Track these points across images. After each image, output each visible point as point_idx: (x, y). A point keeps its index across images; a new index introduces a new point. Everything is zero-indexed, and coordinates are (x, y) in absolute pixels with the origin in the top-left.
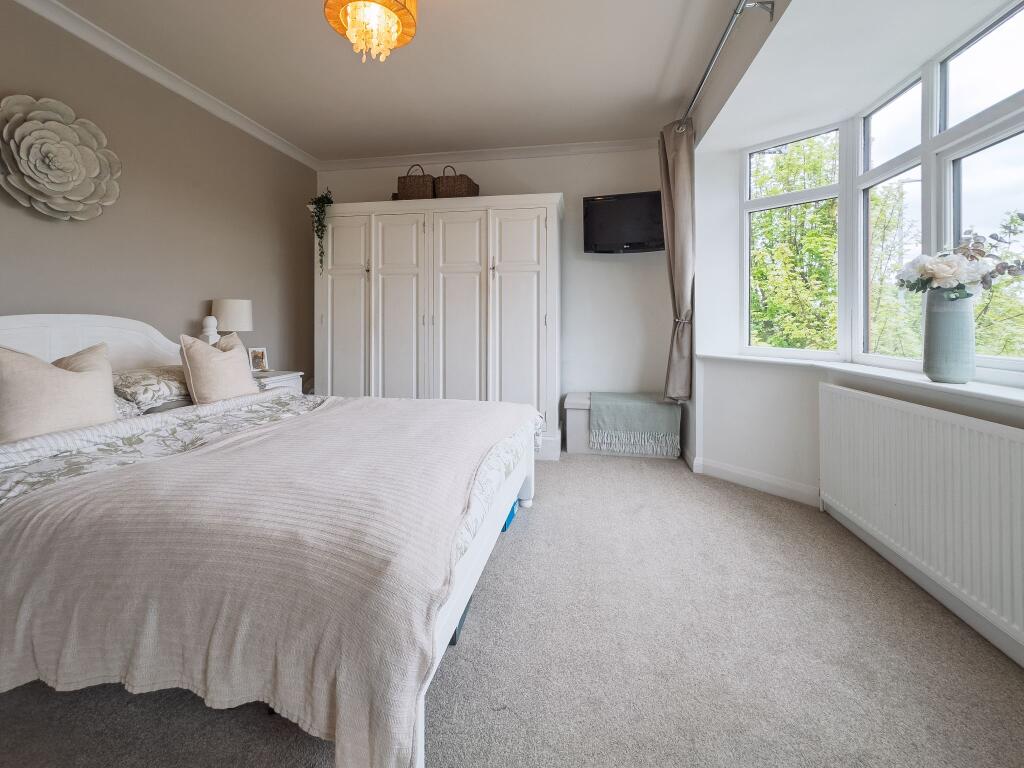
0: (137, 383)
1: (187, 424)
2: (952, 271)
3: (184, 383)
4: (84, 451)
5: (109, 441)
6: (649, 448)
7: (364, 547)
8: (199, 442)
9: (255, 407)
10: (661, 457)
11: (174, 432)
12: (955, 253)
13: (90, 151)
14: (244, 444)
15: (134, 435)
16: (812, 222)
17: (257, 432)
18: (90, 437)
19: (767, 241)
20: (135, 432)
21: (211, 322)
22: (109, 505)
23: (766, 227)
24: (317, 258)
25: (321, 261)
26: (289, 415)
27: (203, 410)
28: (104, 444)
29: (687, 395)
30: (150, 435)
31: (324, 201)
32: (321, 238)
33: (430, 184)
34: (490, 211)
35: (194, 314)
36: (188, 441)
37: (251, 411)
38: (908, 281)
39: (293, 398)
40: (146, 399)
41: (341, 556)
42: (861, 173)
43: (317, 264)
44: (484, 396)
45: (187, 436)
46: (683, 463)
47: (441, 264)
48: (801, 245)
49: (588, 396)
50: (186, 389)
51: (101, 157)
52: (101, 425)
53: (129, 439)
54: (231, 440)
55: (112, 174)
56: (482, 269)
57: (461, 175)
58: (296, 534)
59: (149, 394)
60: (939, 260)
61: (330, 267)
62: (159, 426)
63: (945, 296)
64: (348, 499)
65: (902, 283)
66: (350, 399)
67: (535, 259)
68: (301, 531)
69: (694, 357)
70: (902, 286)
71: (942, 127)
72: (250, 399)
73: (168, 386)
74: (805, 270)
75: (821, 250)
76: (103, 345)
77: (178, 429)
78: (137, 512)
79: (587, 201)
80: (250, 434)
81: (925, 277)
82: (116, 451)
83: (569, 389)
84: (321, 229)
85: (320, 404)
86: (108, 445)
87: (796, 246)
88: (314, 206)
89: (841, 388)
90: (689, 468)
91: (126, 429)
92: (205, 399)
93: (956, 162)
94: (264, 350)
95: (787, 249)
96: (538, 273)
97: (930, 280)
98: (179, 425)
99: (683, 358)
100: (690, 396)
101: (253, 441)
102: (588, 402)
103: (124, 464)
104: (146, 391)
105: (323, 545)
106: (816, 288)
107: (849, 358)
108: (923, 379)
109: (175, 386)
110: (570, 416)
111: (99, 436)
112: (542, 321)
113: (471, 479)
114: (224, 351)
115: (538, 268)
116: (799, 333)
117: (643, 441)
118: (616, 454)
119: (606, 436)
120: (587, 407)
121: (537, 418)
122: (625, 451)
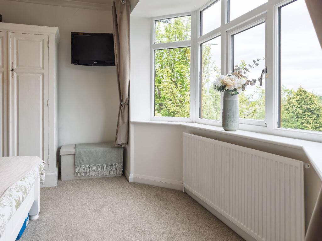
2: (233, 83)
6: (107, 172)
10: (113, 176)
12: (233, 75)
16: (178, 58)
19: (160, 66)
23: (160, 59)
29: (126, 142)
34: (10, 33)
38: (218, 87)
42: (199, 37)
46: (124, 177)
48: (174, 68)
49: (74, 146)
56: (4, 70)
60: (228, 77)
63: (230, 93)
65: (215, 87)
67: (41, 66)
69: (130, 122)
70: (215, 88)
71: (228, 20)
74: (175, 80)
75: (182, 71)
81: (223, 85)
83: (62, 143)
87: (173, 69)
89: (191, 135)
90: (127, 179)
93: (233, 36)
95: (169, 70)
96: (43, 75)
97: (225, 86)
99: (125, 123)
100: (128, 142)
102: (74, 150)
106: (180, 88)
107: (194, 121)
108: (221, 130)
110: (63, 159)
112: (46, 104)
115: (43, 71)
116: (173, 108)
117: (104, 169)
118: (90, 178)
119: (84, 168)
120: (73, 153)
121: (42, 164)
122: (94, 175)
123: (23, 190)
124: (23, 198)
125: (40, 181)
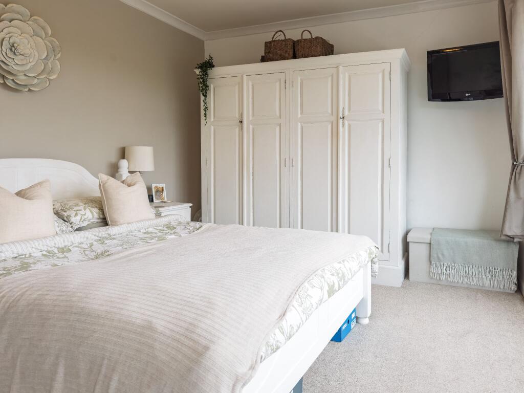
0: (71, 208)
1: (101, 241)
3: (102, 210)
4: (33, 255)
5: (49, 249)
6: (486, 281)
7: (194, 336)
8: (107, 254)
9: (151, 230)
10: (498, 290)
11: (92, 245)
13: (41, 40)
14: (135, 256)
15: (65, 247)
17: (145, 248)
18: (37, 245)
20: (66, 244)
21: (124, 164)
22: (40, 292)
24: (202, 112)
25: (205, 115)
26: (173, 236)
27: (112, 230)
28: (47, 251)
30: (76, 247)
31: (207, 66)
32: (205, 96)
33: (290, 47)
34: (341, 68)
35: (113, 157)
36: (99, 252)
37: (148, 233)
39: (180, 223)
40: (76, 220)
41: (178, 341)
43: (203, 118)
44: (335, 228)
45: (99, 248)
47: (299, 116)
49: (431, 231)
50: (103, 214)
51: (48, 43)
52: (45, 238)
53: (63, 249)
54: (126, 253)
55: (55, 56)
56: (333, 118)
57: (316, 38)
58: (150, 322)
59: (79, 217)
61: (212, 119)
62: (82, 240)
64: (192, 300)
66: (222, 225)
67: (380, 108)
68: (154, 321)
72: (147, 223)
73: (91, 212)
76: (47, 181)
77: (95, 243)
78: (55, 298)
79: (430, 54)
80: (141, 249)
82: (53, 256)
83: (413, 225)
84: (205, 89)
85: (198, 229)
86: (48, 252)
88: (199, 70)
91: (60, 242)
92: (115, 222)
94: (164, 185)
96: (383, 121)
98: (95, 241)
101: (141, 255)
102: (429, 237)
103: (56, 265)
104: (76, 215)
105: (168, 332)
109: (96, 211)
110: (412, 247)
111: (43, 246)
112: (387, 164)
113: (292, 293)
114: (129, 186)
115: (382, 116)
117: (480, 274)
118: (454, 285)
119: (445, 268)
120: (428, 241)
121: (374, 249)
122: (462, 282)
123: (340, 275)
124: (339, 284)
125: (372, 272)
